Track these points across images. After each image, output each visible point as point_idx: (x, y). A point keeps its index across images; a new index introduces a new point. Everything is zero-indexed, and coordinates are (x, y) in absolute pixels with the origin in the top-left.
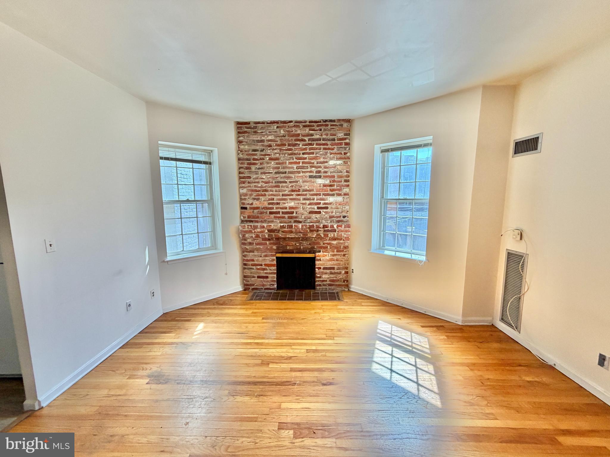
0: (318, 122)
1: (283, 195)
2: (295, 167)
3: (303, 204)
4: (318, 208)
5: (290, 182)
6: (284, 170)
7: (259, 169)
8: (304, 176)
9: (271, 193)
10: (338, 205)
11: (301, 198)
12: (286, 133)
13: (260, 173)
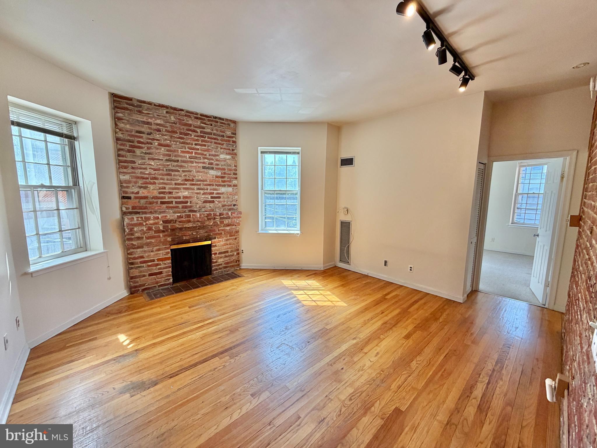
0: (209, 117)
1: (176, 184)
2: (188, 156)
3: (197, 193)
4: (212, 197)
5: (183, 171)
6: (176, 159)
7: (146, 153)
8: (197, 167)
9: (162, 181)
10: (229, 195)
11: (195, 187)
12: (177, 120)
13: (147, 158)
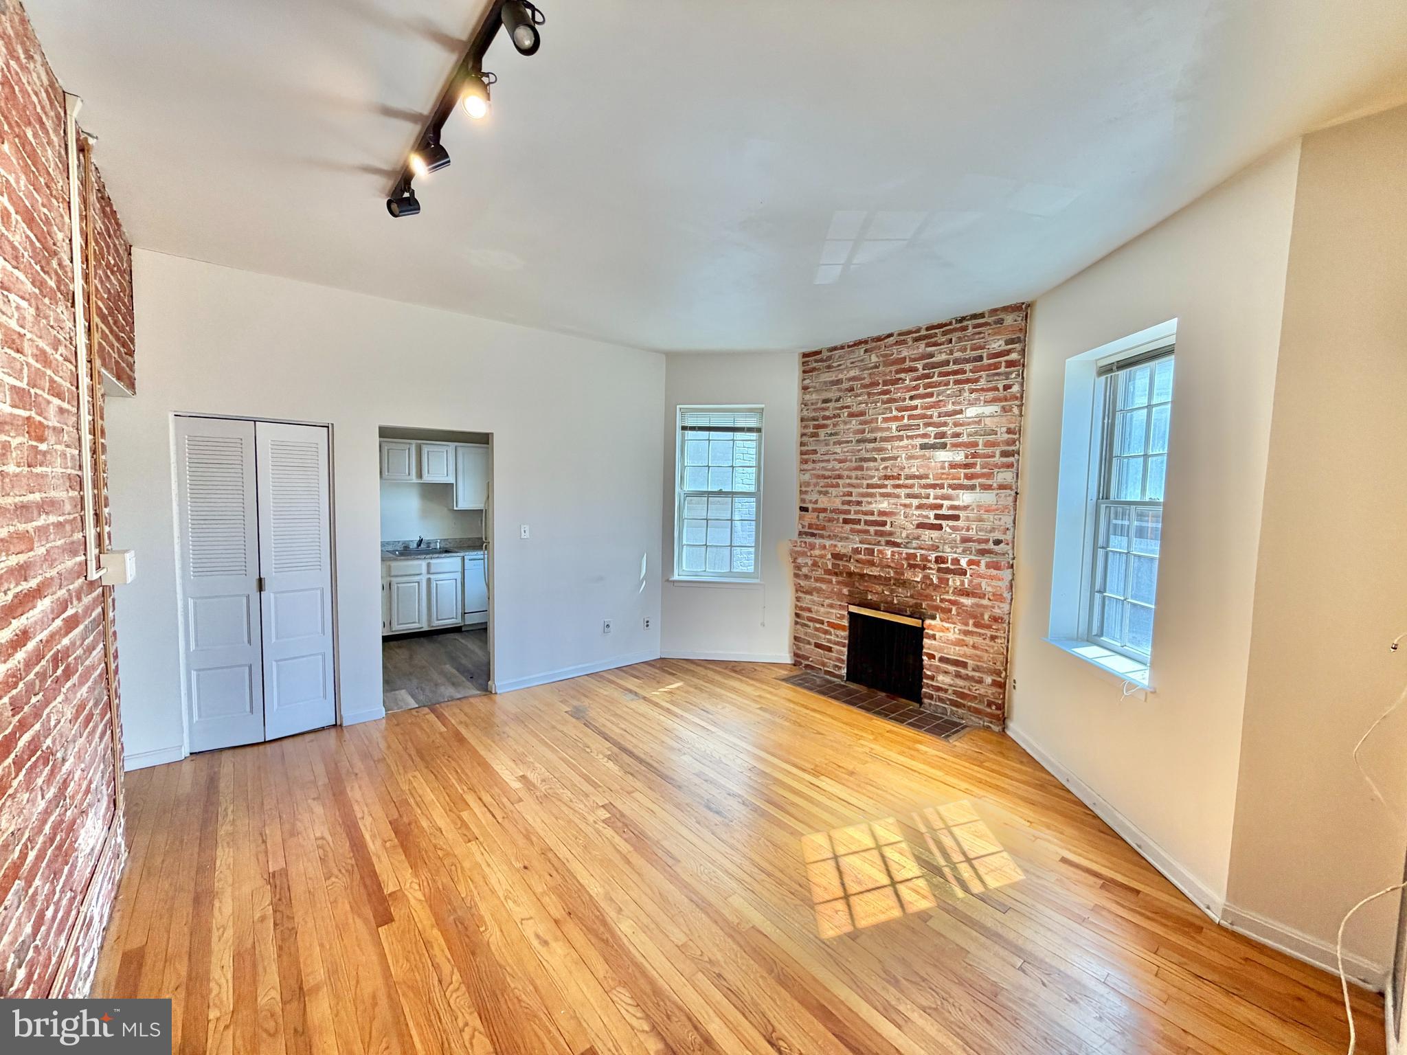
0: (946, 325)
1: (869, 486)
2: (894, 427)
3: (905, 506)
4: (937, 517)
5: (883, 460)
6: (873, 436)
7: (831, 434)
8: (910, 447)
9: (848, 481)
10: (982, 512)
11: (903, 492)
13: (832, 443)
